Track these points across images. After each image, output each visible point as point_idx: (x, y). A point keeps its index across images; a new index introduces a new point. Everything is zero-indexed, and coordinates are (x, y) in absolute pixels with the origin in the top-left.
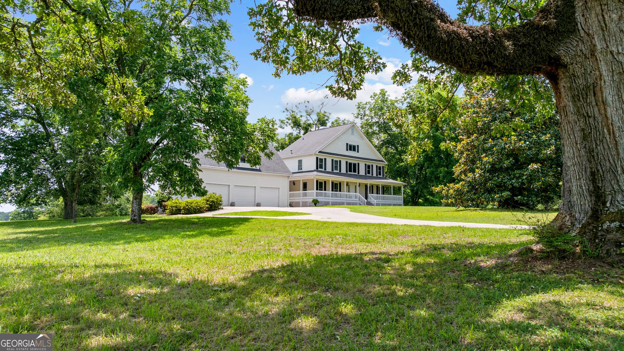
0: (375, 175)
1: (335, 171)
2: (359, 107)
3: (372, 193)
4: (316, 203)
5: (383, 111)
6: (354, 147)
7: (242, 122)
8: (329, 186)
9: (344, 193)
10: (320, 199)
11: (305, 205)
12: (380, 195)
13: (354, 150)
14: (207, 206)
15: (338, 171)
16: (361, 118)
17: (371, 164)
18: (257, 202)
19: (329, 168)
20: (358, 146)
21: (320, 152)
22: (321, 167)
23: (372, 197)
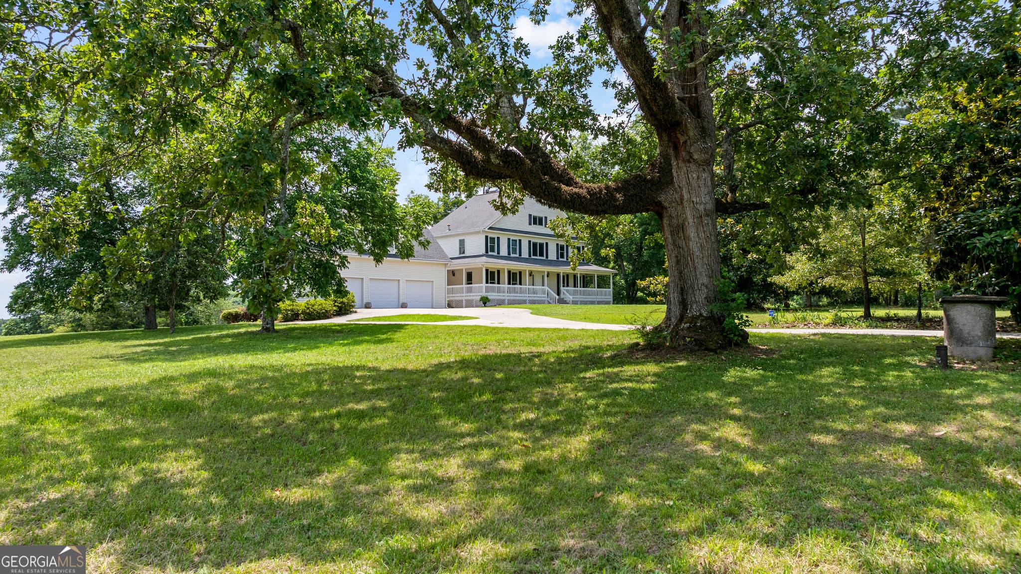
1: (512, 255)
3: (568, 286)
4: (485, 302)
6: (541, 219)
7: (391, 206)
8: (505, 277)
9: (526, 286)
10: (492, 296)
11: (470, 304)
12: (579, 289)
13: (541, 224)
14: (335, 308)
15: (517, 256)
17: (564, 244)
18: (402, 301)
19: (504, 251)
20: (546, 218)
21: (491, 228)
22: (493, 250)
23: (567, 292)
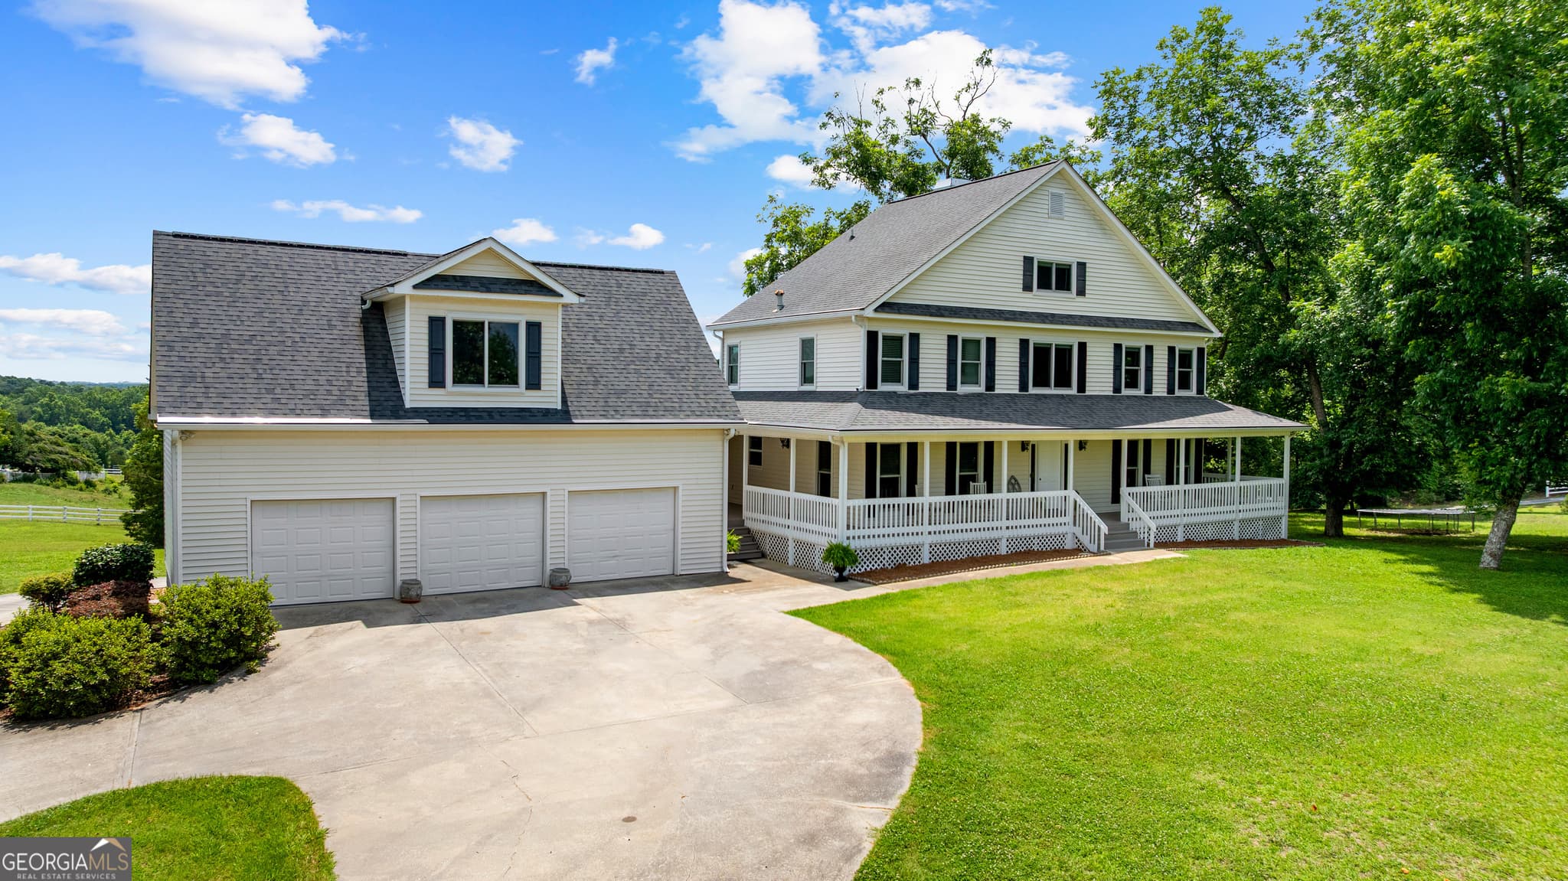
0: (1160, 389)
1: (962, 389)
2: (1108, 92)
3: (1145, 480)
4: (841, 566)
5: (1213, 102)
6: (1064, 272)
8: (930, 469)
9: (1000, 495)
10: (873, 537)
11: (805, 558)
12: (1182, 486)
13: (1063, 284)
15: (980, 389)
16: (1118, 137)
17: (1141, 344)
19: (933, 377)
20: (1082, 266)
21: (886, 307)
22: (893, 375)
23: (1142, 502)
